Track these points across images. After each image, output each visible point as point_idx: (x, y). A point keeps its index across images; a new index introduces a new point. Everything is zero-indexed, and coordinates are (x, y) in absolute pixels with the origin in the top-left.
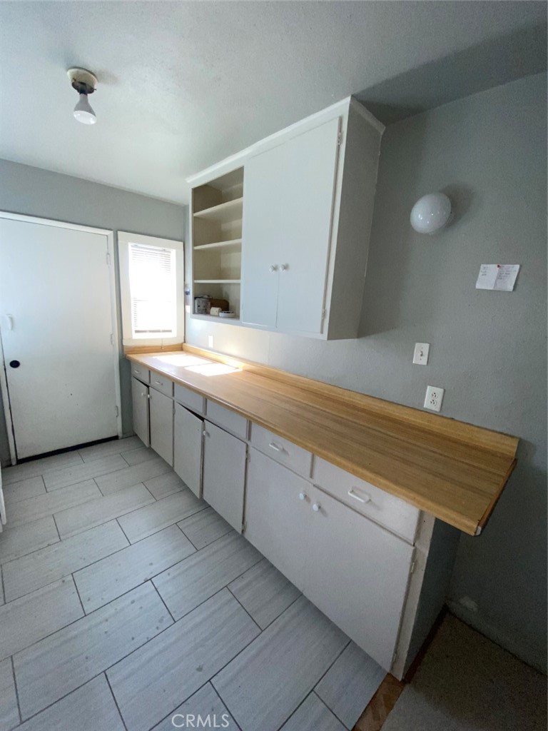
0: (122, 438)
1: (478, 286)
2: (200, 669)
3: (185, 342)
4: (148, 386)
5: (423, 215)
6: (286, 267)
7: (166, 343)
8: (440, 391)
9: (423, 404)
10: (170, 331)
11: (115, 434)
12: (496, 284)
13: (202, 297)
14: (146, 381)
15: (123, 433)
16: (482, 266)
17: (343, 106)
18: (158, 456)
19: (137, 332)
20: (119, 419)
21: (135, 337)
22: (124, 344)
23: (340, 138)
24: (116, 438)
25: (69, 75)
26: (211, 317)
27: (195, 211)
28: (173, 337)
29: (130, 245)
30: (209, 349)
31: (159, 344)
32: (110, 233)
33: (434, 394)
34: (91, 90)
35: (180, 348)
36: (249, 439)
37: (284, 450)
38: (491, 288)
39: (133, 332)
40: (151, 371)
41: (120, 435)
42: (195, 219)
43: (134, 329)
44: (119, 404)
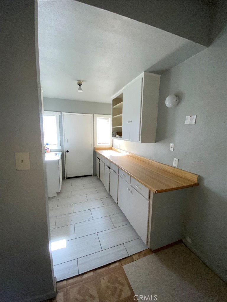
0: (93, 176)
1: (186, 123)
2: (96, 230)
3: (113, 147)
4: (99, 159)
5: (168, 102)
6: (131, 122)
7: (107, 147)
8: (177, 159)
9: (173, 165)
10: (108, 143)
11: (91, 174)
12: (190, 122)
13: (115, 132)
14: (99, 158)
15: (94, 174)
16: (187, 117)
17: (142, 74)
18: (101, 181)
19: (98, 143)
20: (93, 169)
21: (98, 145)
22: (95, 147)
23: (142, 83)
24: (91, 175)
25: (77, 82)
26: (117, 138)
27: (113, 106)
28: (109, 145)
29: (97, 118)
30: (118, 149)
31: (105, 147)
32: (92, 115)
33: (176, 161)
34: (82, 85)
35: (111, 149)
36: (119, 173)
37: (125, 176)
38: (189, 124)
39: (97, 143)
40: (100, 155)
41: (93, 175)
42: (113, 108)
43: (97, 142)
44: (93, 165)
